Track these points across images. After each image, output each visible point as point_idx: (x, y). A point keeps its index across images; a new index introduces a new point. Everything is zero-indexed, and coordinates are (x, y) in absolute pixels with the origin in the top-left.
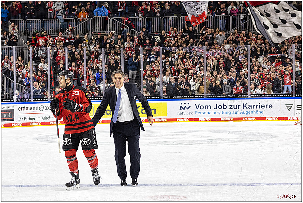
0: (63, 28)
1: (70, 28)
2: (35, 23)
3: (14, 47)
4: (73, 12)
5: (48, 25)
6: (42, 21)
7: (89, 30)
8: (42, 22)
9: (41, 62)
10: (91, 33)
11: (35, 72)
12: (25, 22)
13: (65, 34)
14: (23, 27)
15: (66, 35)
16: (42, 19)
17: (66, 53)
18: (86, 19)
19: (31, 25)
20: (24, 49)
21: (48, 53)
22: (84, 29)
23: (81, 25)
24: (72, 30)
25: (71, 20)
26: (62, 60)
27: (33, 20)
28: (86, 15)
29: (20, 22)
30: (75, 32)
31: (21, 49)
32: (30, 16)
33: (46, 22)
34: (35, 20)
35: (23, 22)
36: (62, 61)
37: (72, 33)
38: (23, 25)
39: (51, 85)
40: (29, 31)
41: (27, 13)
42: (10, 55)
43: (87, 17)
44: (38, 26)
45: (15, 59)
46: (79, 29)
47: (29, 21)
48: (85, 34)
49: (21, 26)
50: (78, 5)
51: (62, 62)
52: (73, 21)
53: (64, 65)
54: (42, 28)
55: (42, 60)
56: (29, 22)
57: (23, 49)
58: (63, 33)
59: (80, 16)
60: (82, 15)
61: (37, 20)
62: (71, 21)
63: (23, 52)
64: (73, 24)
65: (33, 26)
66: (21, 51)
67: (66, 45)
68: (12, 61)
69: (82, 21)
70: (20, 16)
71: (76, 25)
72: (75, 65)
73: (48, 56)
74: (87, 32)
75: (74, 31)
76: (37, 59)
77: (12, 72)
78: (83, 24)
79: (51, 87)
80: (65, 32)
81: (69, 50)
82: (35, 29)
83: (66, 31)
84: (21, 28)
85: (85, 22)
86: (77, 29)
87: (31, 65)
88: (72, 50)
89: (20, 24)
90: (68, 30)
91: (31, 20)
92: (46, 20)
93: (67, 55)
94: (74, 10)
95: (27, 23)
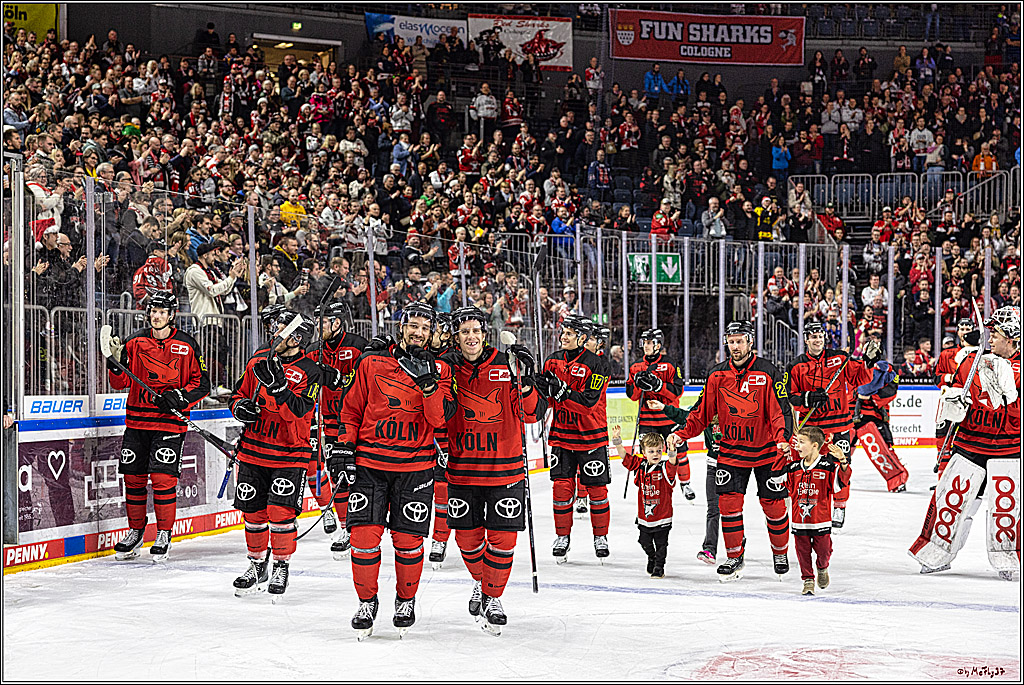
0: (930, 198)
1: (949, 196)
2: (857, 183)
3: (803, 246)
4: (955, 156)
5: (891, 188)
6: (874, 178)
7: (1001, 202)
8: (874, 182)
9: (869, 285)
10: (1006, 211)
11: (854, 309)
12: (830, 182)
13: (936, 212)
14: (824, 193)
15: (939, 216)
16: (874, 173)
17: (938, 261)
18: (994, 174)
19: (847, 188)
20: (827, 249)
21: (891, 262)
22: (986, 198)
23: (977, 190)
24: (953, 202)
25: (953, 175)
26: (924, 279)
27: (852, 178)
28: (994, 163)
29: (818, 182)
30: (962, 206)
31: (819, 251)
32: (844, 167)
33: (886, 181)
34: (858, 178)
35: (824, 183)
36: (923, 282)
37: (954, 210)
38: (825, 188)
39: (894, 344)
40: (841, 204)
41: (835, 158)
42: (788, 264)
43: (994, 168)
44: (863, 191)
45: (802, 275)
46: (972, 199)
47: (841, 178)
48: (989, 212)
49: (819, 191)
50: (972, 138)
51: (923, 284)
52: (959, 180)
53: (932, 292)
54: (874, 196)
55: (874, 278)
56: (841, 182)
57: (823, 251)
58: (930, 209)
59: (978, 166)
60: (982, 164)
61: (863, 178)
62: (953, 180)
63: (824, 258)
64: (958, 188)
65: (852, 190)
66: (819, 254)
67: (937, 240)
68: (795, 280)
69: (983, 179)
70: (818, 166)
71: (965, 190)
72: (960, 293)
73: (890, 269)
74: (995, 208)
75: (960, 202)
76: (861, 278)
77: (796, 312)
78: (983, 186)
79: (894, 349)
80: (936, 206)
81: (945, 252)
82: (857, 198)
83: (939, 204)
84: (818, 198)
85: (989, 183)
86: (969, 199)
87: (845, 291)
88: (951, 254)
89: (818, 188)
90: (945, 202)
91: (847, 178)
92: (886, 177)
93: (940, 266)
94: (960, 151)
95: (835, 184)
